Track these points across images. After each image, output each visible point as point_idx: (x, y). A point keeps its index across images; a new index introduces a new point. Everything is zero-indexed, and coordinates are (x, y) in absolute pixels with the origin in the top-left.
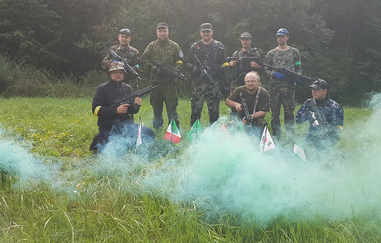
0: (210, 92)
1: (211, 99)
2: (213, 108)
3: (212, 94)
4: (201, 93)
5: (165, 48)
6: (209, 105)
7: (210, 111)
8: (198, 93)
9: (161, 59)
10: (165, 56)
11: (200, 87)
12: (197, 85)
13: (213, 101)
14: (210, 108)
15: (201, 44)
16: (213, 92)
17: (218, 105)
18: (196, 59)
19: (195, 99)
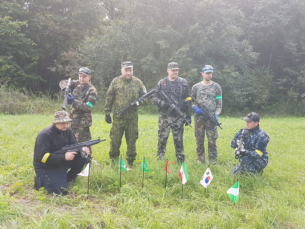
0: (175, 124)
1: (175, 130)
2: (178, 138)
3: (177, 126)
4: (167, 125)
5: (130, 85)
6: (175, 135)
7: (176, 141)
8: (164, 125)
9: (126, 96)
10: (130, 93)
11: (166, 120)
12: (163, 117)
13: (177, 132)
14: (175, 138)
15: (167, 81)
16: (178, 124)
17: (182, 135)
18: (163, 96)
19: (162, 130)
